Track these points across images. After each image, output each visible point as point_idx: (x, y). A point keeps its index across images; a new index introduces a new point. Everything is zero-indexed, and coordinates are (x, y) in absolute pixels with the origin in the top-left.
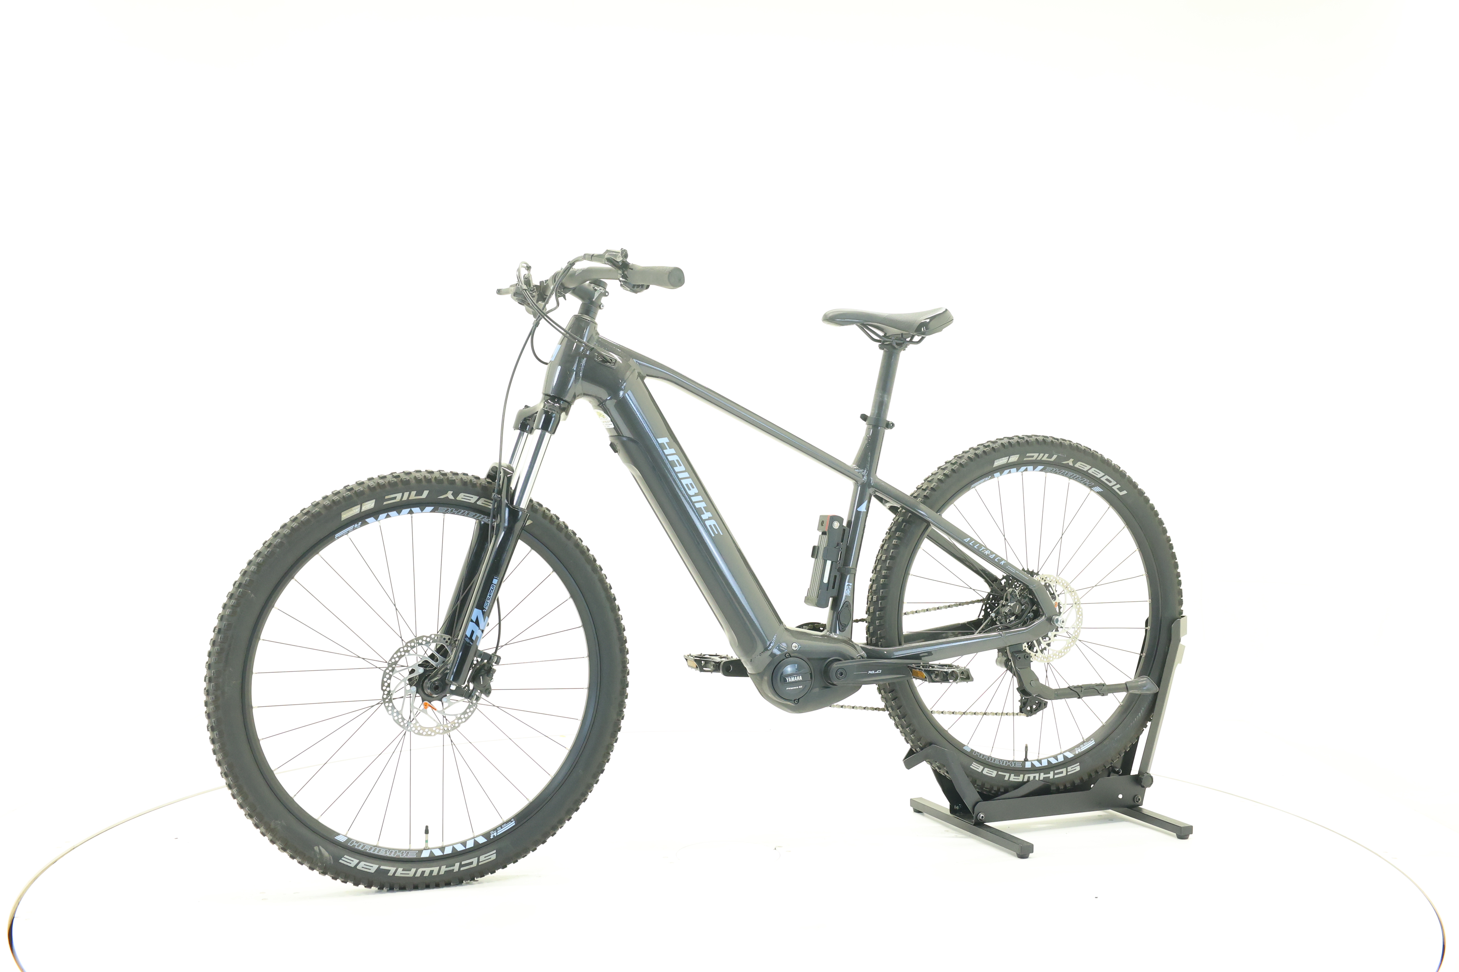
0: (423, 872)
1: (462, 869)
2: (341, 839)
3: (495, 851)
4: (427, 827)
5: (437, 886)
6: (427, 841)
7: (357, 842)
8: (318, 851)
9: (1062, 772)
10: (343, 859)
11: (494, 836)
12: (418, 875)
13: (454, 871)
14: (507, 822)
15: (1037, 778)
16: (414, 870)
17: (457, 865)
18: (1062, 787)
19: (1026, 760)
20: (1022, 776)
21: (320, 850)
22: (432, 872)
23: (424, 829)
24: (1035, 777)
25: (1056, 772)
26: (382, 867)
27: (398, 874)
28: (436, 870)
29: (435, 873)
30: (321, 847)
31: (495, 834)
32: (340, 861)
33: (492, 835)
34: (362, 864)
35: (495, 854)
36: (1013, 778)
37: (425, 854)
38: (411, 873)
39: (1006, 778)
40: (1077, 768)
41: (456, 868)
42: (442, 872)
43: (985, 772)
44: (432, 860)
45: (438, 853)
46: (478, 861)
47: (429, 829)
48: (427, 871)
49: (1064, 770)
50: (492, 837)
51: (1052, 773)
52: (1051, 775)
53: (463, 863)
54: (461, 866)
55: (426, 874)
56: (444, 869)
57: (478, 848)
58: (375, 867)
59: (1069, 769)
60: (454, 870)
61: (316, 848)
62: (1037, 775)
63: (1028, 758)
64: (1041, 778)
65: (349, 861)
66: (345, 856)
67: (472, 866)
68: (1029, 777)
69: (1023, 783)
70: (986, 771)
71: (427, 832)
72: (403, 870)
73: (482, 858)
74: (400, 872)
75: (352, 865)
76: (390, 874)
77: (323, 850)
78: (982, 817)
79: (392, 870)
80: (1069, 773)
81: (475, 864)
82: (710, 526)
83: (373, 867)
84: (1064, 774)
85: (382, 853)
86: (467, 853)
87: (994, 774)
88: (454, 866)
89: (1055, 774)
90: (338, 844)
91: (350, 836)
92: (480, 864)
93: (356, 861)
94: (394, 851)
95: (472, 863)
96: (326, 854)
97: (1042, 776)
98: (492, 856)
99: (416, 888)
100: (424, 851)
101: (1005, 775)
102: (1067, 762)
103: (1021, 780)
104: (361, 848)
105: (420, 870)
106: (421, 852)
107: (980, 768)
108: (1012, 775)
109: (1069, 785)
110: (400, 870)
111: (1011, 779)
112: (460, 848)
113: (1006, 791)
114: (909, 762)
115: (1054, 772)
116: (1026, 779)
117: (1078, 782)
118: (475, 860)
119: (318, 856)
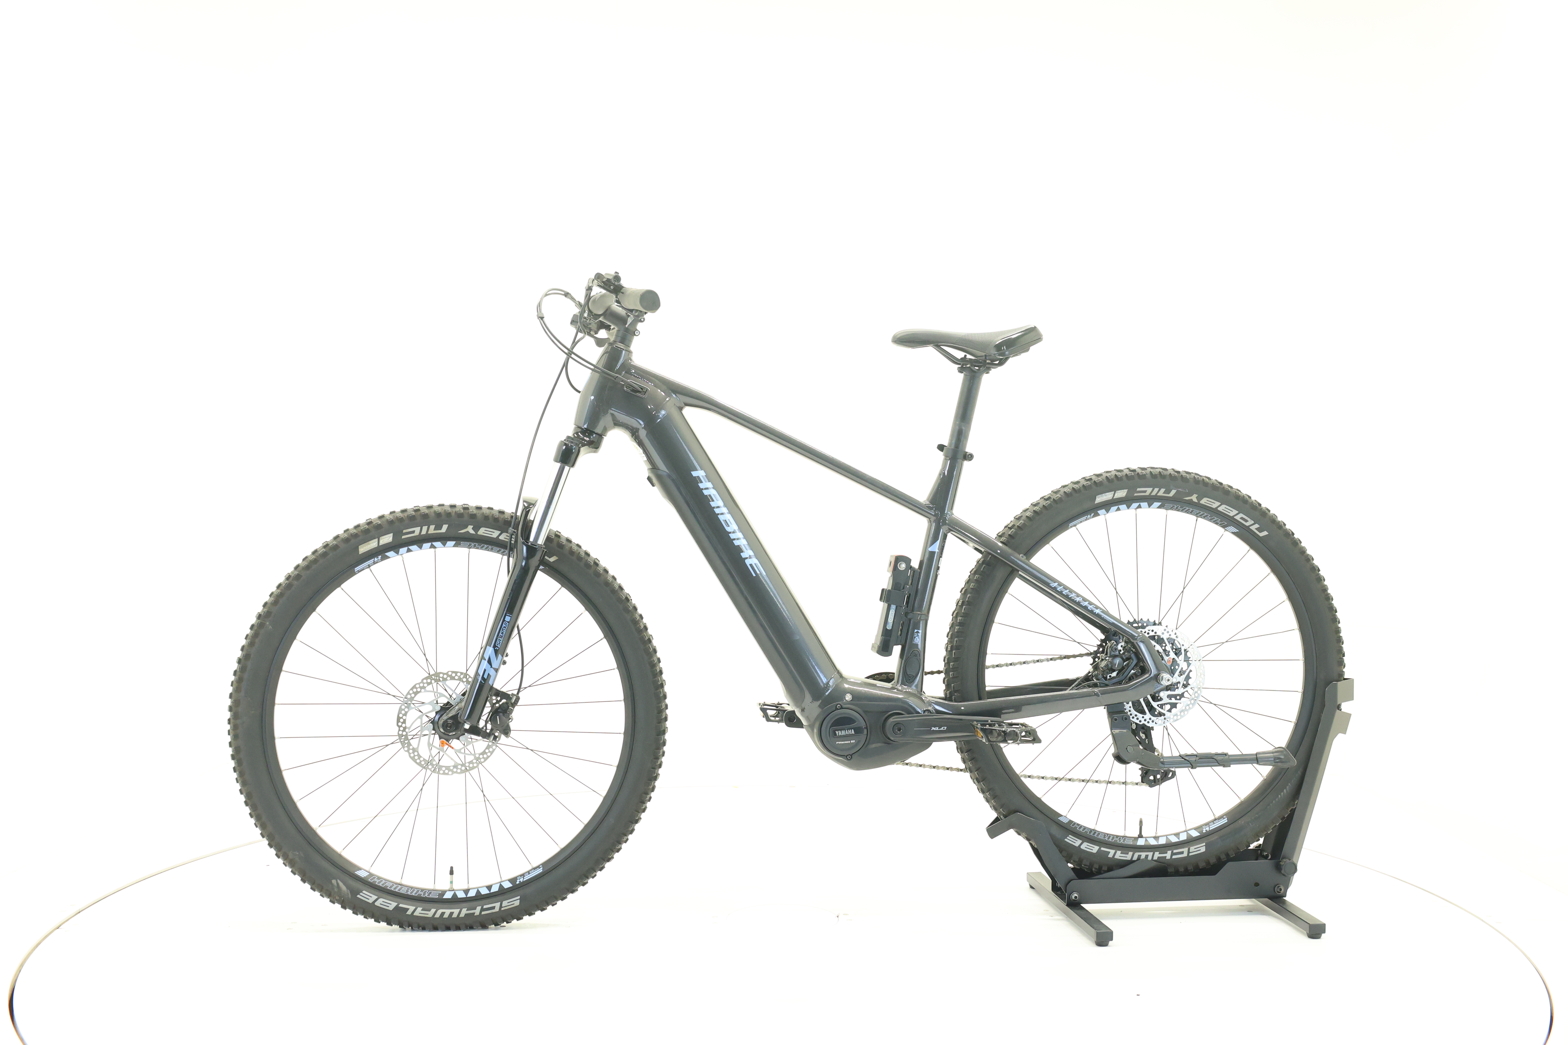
0: (443, 914)
1: (483, 913)
2: (362, 874)
3: (519, 897)
4: (452, 868)
5: (458, 928)
6: (451, 882)
7: (379, 878)
8: (336, 884)
9: (1182, 853)
10: (362, 894)
11: (521, 882)
12: (437, 915)
13: (475, 915)
14: (534, 869)
15: (1150, 858)
16: (433, 911)
17: (479, 908)
18: (1182, 870)
19: (1140, 836)
21: (338, 884)
22: (452, 914)
23: (449, 869)
24: (1147, 856)
25: (1175, 851)
26: (401, 905)
27: (416, 914)
28: (456, 912)
29: (455, 916)
30: (339, 881)
31: (522, 880)
32: (358, 896)
33: (518, 881)
34: (381, 900)
35: (519, 900)
36: (1119, 855)
37: (448, 895)
38: (430, 914)
39: (1110, 856)
40: (1201, 848)
41: (477, 911)
42: (462, 915)
43: (1083, 847)
44: (455, 901)
45: (461, 895)
46: (501, 907)
47: (454, 870)
48: (448, 912)
49: (1185, 850)
50: (517, 883)
51: (1169, 852)
52: (1168, 855)
53: (485, 907)
54: (482, 910)
55: (446, 916)
56: (464, 911)
57: (502, 893)
58: (394, 904)
59: (1192, 849)
60: (474, 913)
61: (334, 881)
62: (1150, 854)
63: (1142, 834)
64: (1155, 858)
65: (368, 897)
66: (364, 892)
67: (493, 911)
68: (1140, 856)
69: (1131, 862)
70: (1085, 846)
71: (452, 873)
72: (422, 910)
73: (505, 903)
74: (419, 912)
75: (370, 901)
76: (409, 913)
77: (341, 884)
78: (1076, 897)
79: (412, 908)
80: (1190, 854)
81: (497, 910)
83: (392, 905)
84: (1185, 855)
85: (403, 891)
86: (491, 897)
87: (1095, 849)
88: (476, 909)
89: (1173, 854)
90: (358, 879)
91: (373, 871)
92: (502, 909)
93: (375, 897)
94: (416, 890)
95: (494, 908)
96: (344, 888)
97: (1157, 855)
98: (515, 902)
99: (435, 928)
100: (447, 892)
101: (1110, 852)
102: (1190, 841)
103: (1130, 859)
104: (382, 885)
105: (440, 912)
106: (444, 892)
107: (1077, 842)
108: (1119, 852)
109: (1190, 868)
110: (419, 909)
111: (1117, 857)
112: (484, 891)
113: (1110, 869)
114: (994, 830)
115: (1172, 852)
116: (1135, 858)
117: (1202, 865)
118: (497, 905)
119: (336, 890)
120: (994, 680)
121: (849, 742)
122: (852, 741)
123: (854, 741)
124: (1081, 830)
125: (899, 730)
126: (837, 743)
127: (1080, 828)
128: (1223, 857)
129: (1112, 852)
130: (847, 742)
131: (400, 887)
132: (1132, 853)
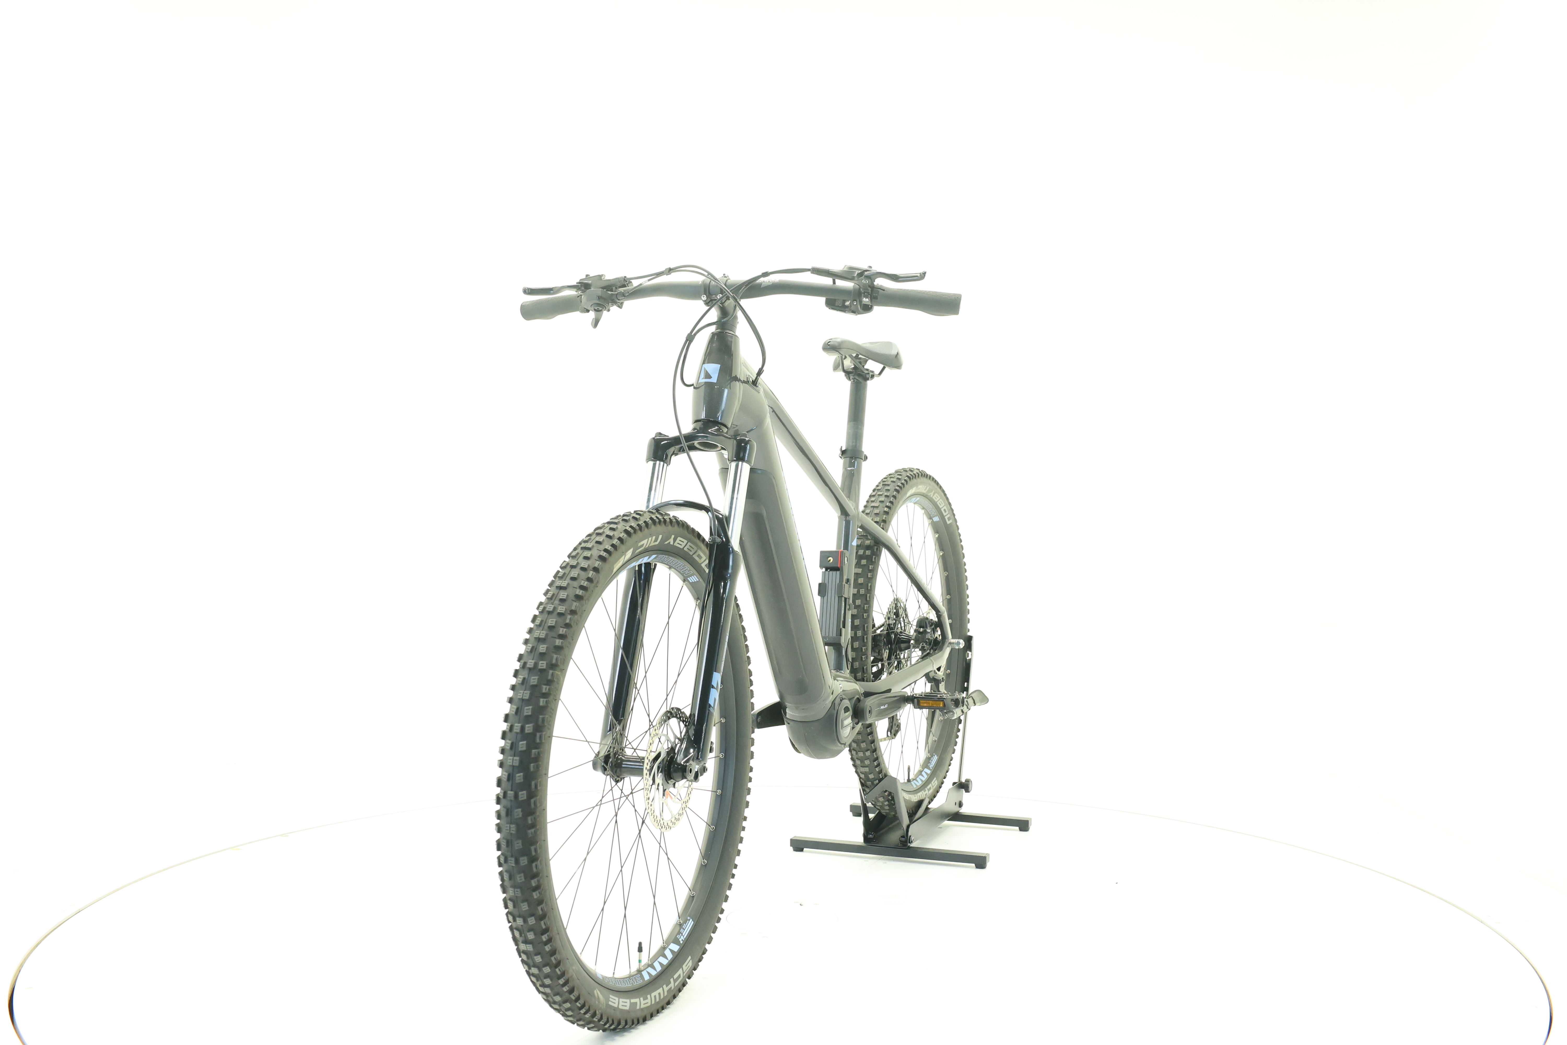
0: (655, 997)
1: (676, 984)
3: (690, 958)
4: (640, 944)
6: (641, 962)
9: (931, 788)
10: (610, 999)
11: (682, 940)
12: (653, 1001)
13: (672, 989)
16: (649, 997)
17: (672, 981)
19: (909, 780)
21: (597, 994)
22: (659, 994)
23: (637, 946)
26: (631, 1000)
27: (641, 1005)
28: (661, 991)
29: (662, 996)
30: (597, 991)
31: (683, 938)
32: (610, 1003)
33: (680, 940)
35: (691, 961)
37: (646, 976)
38: (649, 1001)
41: (672, 985)
42: (665, 993)
44: (653, 981)
45: (653, 972)
46: (683, 973)
48: (656, 993)
49: (931, 786)
50: (681, 942)
51: (927, 789)
52: (927, 792)
53: (675, 977)
54: (675, 981)
55: (658, 999)
56: (666, 989)
57: (677, 958)
58: (627, 1002)
60: (671, 987)
63: (910, 778)
71: (640, 949)
72: (643, 1000)
73: (684, 968)
74: (642, 1003)
75: (617, 1005)
76: (638, 1007)
77: (599, 994)
79: (637, 1001)
81: (682, 977)
85: (622, 984)
86: (670, 965)
88: (670, 983)
90: (600, 984)
93: (617, 1001)
94: (627, 980)
95: (680, 976)
96: (601, 997)
98: (689, 963)
100: (642, 973)
101: (913, 796)
102: (930, 778)
104: (610, 983)
110: (641, 999)
112: (664, 962)
118: (680, 972)
125: (869, 712)
126: (843, 732)
130: (847, 730)
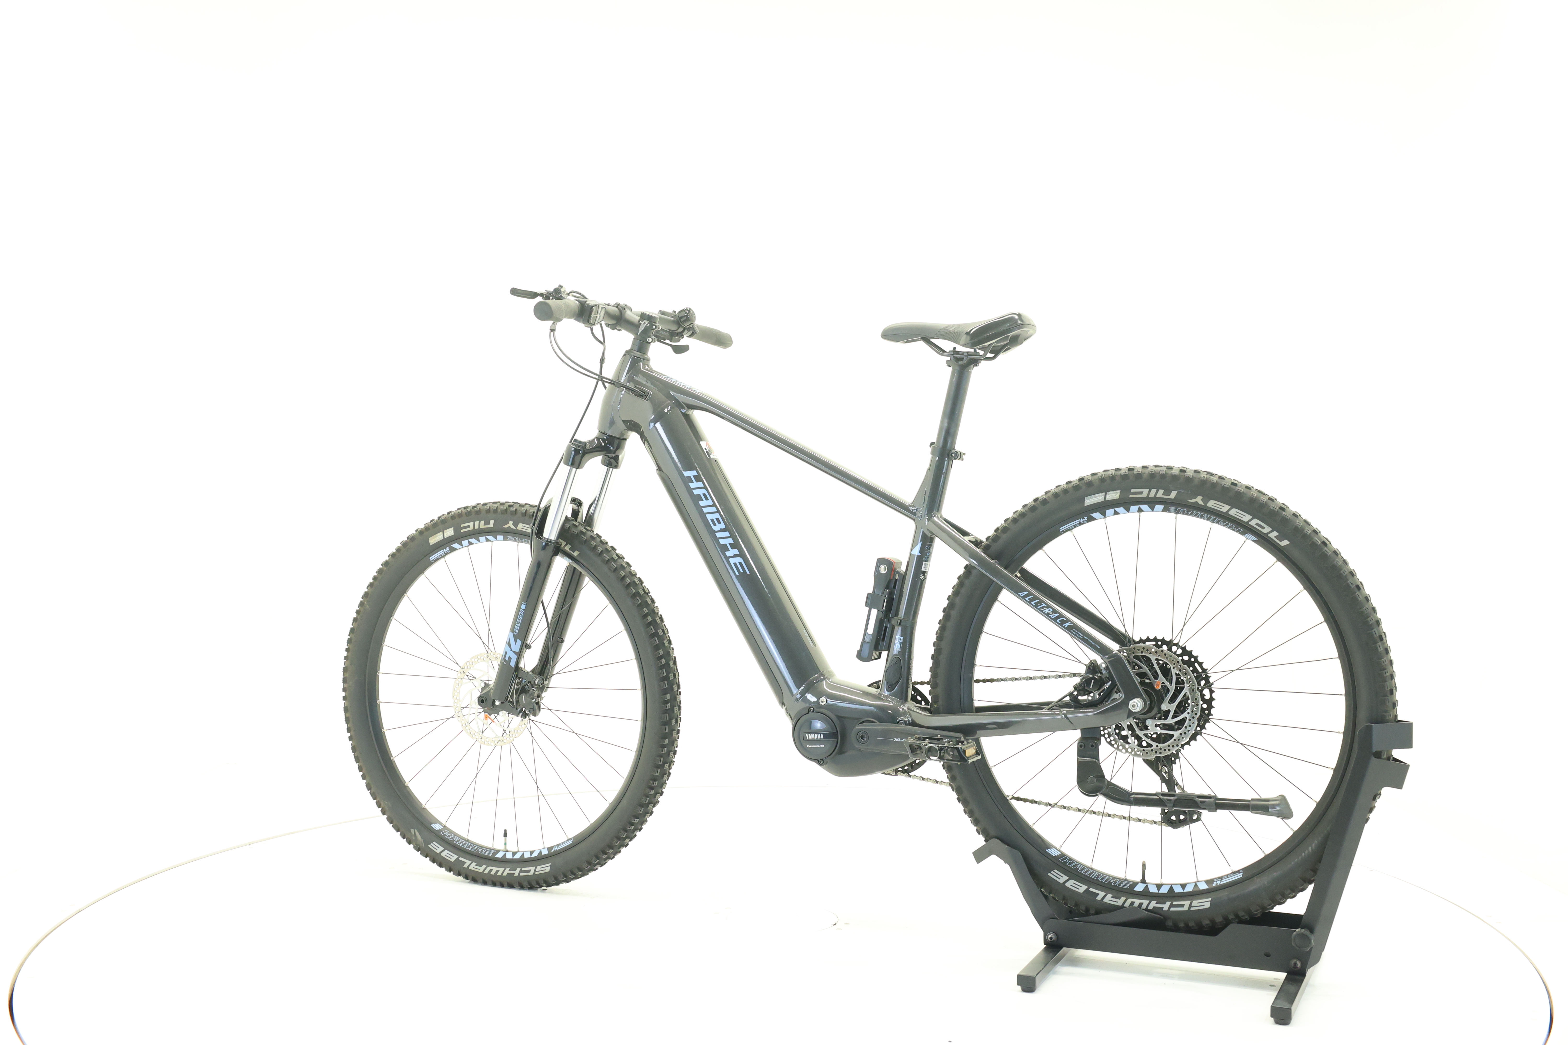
0: (491, 870)
1: (521, 874)
2: (438, 827)
3: (550, 864)
4: (505, 831)
6: (505, 844)
7: (451, 832)
8: (413, 833)
9: (1183, 906)
10: (432, 844)
11: (555, 851)
12: (486, 872)
14: (568, 841)
15: (1144, 906)
16: (484, 867)
17: (518, 870)
18: (1182, 925)
19: (1143, 881)
20: (1123, 899)
21: (415, 833)
22: (497, 871)
23: (503, 832)
25: (1175, 903)
26: (460, 859)
27: (471, 868)
28: (501, 870)
29: (500, 874)
30: (416, 830)
31: (557, 849)
32: (429, 846)
33: (554, 849)
34: (448, 851)
35: (551, 869)
36: (1109, 899)
37: (499, 855)
38: (481, 869)
39: (1099, 898)
40: (1205, 903)
41: (516, 873)
42: (505, 874)
43: (1068, 885)
44: (504, 862)
45: (509, 856)
46: (535, 871)
47: (507, 832)
48: (495, 869)
49: (1187, 903)
50: (553, 851)
51: (1168, 903)
52: (1166, 907)
53: (523, 869)
54: (521, 871)
55: (493, 873)
56: (507, 871)
57: (540, 859)
58: (456, 857)
59: (1195, 903)
60: (514, 874)
61: (412, 831)
62: (1146, 902)
63: (1146, 879)
64: (1150, 907)
65: (438, 846)
66: (434, 843)
67: (529, 874)
68: (1134, 902)
69: (1122, 907)
70: (1071, 884)
71: (505, 835)
72: (476, 865)
73: (539, 868)
74: (473, 866)
75: (438, 851)
76: (466, 866)
77: (417, 833)
78: (1051, 938)
79: (468, 862)
80: (1192, 909)
81: (532, 873)
82: (735, 564)
83: (453, 858)
84: (1186, 908)
85: (466, 846)
86: (531, 861)
87: (1082, 888)
88: (516, 870)
89: (1171, 906)
90: (432, 831)
91: (447, 825)
92: (536, 873)
93: (442, 849)
94: (476, 847)
95: (529, 871)
96: (419, 837)
97: (1153, 904)
98: (548, 869)
99: (485, 883)
100: (500, 852)
101: (1099, 894)
102: (1197, 894)
103: (1121, 904)
104: (451, 839)
105: (489, 868)
106: (498, 851)
107: (1062, 878)
108: (1109, 896)
109: (1191, 924)
110: (474, 864)
111: (1106, 900)
112: (527, 855)
113: (1098, 912)
114: (980, 855)
115: (1171, 904)
116: (1127, 904)
117: (1206, 922)
118: (532, 869)
119: (413, 838)
120: (982, 695)
121: (819, 746)
122: (821, 746)
123: (823, 746)
124: (1071, 866)
125: (862, 737)
126: (808, 746)
127: (1070, 864)
128: (1231, 917)
129: (1102, 894)
130: (817, 746)
131: (465, 842)
132: (1125, 898)
